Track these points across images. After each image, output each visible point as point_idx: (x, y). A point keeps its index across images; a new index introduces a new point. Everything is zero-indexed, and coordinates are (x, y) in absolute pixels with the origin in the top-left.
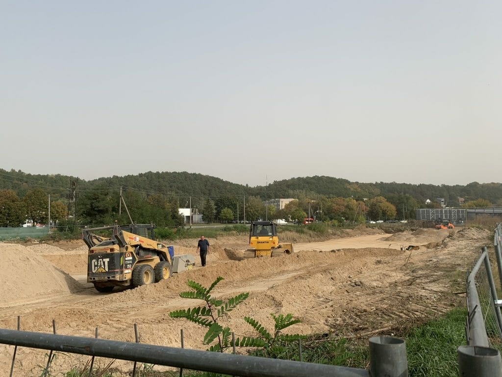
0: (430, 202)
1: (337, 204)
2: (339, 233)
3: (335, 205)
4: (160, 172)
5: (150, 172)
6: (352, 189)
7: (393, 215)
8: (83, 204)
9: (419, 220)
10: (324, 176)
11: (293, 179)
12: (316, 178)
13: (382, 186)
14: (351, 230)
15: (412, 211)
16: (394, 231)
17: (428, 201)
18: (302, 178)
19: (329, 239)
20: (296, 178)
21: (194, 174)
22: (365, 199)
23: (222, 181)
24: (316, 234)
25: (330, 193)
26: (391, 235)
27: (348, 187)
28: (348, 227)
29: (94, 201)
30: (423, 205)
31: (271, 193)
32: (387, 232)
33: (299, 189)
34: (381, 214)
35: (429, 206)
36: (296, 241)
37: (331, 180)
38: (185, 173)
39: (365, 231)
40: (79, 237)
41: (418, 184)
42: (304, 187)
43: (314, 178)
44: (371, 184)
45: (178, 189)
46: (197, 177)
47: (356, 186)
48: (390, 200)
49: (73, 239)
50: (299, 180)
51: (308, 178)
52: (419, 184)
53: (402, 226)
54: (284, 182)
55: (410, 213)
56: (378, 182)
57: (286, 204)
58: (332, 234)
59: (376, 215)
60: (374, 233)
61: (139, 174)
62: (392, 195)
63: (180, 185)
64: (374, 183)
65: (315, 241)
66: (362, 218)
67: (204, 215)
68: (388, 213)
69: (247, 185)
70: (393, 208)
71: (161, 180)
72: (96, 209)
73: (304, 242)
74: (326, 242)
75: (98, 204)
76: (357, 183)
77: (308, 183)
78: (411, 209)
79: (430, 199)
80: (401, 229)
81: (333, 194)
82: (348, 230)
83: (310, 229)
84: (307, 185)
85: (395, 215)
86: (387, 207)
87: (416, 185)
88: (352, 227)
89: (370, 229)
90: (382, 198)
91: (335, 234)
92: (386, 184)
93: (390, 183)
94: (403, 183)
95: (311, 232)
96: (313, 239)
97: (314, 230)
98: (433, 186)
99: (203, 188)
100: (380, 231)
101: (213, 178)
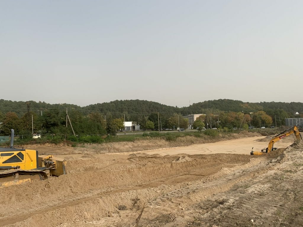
0: (298, 114)
1: (231, 117)
2: (227, 136)
3: (229, 117)
4: (123, 100)
5: (117, 100)
6: (244, 107)
7: (270, 123)
8: (40, 120)
9: (287, 126)
10: (225, 99)
11: (205, 102)
12: (220, 101)
13: (264, 104)
14: (237, 134)
15: (284, 120)
16: (269, 134)
17: (297, 113)
18: (211, 101)
19: (218, 141)
20: (207, 101)
21: (143, 101)
22: (251, 113)
23: (160, 105)
24: (209, 138)
25: (229, 110)
26: (266, 137)
27: (242, 105)
28: (235, 132)
29: (48, 118)
30: (292, 116)
31: (190, 111)
32: (263, 135)
33: (209, 107)
34: (260, 122)
35: (297, 116)
36: (193, 142)
37: (230, 102)
38: (137, 100)
39: (247, 135)
40: (29, 143)
41: (289, 102)
42: (212, 107)
43: (219, 100)
44: (257, 104)
45: (133, 109)
46: (145, 103)
47: (247, 105)
48: (268, 113)
49: (24, 144)
50: (209, 102)
51: (215, 100)
52: (291, 102)
53: (274, 131)
54: (200, 104)
55: (282, 122)
56: (262, 102)
57: (197, 117)
58: (222, 137)
59: (256, 123)
60: (253, 136)
61: (111, 102)
62: (270, 109)
63: (134, 108)
64: (260, 103)
65: (208, 142)
66: (246, 125)
67: (141, 125)
68: (267, 122)
69: (176, 106)
70: (270, 118)
71: (123, 105)
72: (49, 123)
73: (200, 143)
74: (216, 143)
75: (50, 120)
76: (248, 103)
77: (215, 104)
78: (282, 118)
79: (298, 112)
80: (273, 132)
81: (231, 110)
82: (235, 134)
83: (206, 134)
84: (214, 106)
85: (271, 123)
86: (266, 118)
87: (289, 103)
88: (238, 132)
89: (251, 133)
90: (263, 112)
91: (224, 137)
92: (268, 103)
93: (270, 102)
94: (279, 102)
95: (206, 136)
96: (207, 141)
97: (209, 135)
98: (301, 103)
99: (148, 109)
100: (257, 134)
101: (155, 103)
